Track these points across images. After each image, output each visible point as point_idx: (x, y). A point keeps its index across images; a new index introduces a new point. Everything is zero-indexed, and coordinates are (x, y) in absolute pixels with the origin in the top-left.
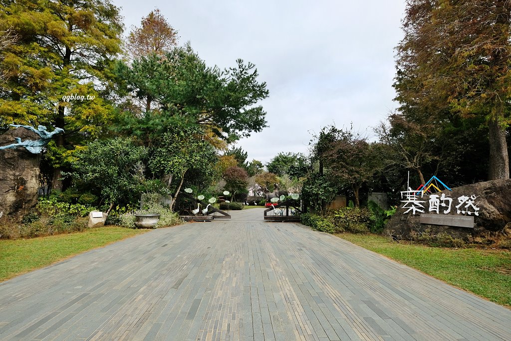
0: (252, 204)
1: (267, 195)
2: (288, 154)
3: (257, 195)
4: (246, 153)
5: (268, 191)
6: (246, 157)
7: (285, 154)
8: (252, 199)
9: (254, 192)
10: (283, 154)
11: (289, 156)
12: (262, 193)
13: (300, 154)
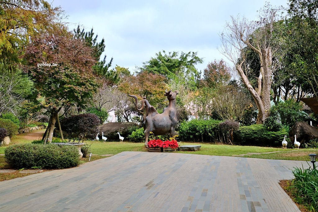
0: (113, 138)
1: (150, 118)
2: (171, 55)
3: (123, 119)
4: (103, 41)
5: (152, 110)
6: (102, 50)
7: (168, 55)
8: (114, 129)
9: (117, 114)
10: (163, 55)
11: (174, 58)
12: (133, 115)
13: (191, 54)
